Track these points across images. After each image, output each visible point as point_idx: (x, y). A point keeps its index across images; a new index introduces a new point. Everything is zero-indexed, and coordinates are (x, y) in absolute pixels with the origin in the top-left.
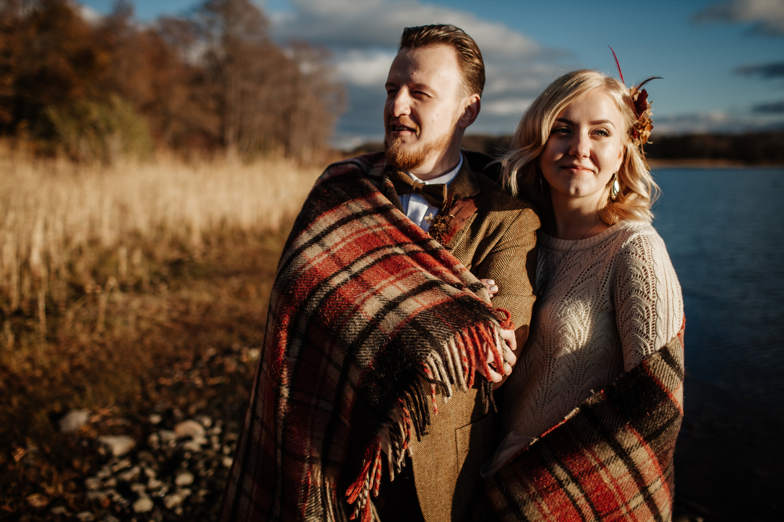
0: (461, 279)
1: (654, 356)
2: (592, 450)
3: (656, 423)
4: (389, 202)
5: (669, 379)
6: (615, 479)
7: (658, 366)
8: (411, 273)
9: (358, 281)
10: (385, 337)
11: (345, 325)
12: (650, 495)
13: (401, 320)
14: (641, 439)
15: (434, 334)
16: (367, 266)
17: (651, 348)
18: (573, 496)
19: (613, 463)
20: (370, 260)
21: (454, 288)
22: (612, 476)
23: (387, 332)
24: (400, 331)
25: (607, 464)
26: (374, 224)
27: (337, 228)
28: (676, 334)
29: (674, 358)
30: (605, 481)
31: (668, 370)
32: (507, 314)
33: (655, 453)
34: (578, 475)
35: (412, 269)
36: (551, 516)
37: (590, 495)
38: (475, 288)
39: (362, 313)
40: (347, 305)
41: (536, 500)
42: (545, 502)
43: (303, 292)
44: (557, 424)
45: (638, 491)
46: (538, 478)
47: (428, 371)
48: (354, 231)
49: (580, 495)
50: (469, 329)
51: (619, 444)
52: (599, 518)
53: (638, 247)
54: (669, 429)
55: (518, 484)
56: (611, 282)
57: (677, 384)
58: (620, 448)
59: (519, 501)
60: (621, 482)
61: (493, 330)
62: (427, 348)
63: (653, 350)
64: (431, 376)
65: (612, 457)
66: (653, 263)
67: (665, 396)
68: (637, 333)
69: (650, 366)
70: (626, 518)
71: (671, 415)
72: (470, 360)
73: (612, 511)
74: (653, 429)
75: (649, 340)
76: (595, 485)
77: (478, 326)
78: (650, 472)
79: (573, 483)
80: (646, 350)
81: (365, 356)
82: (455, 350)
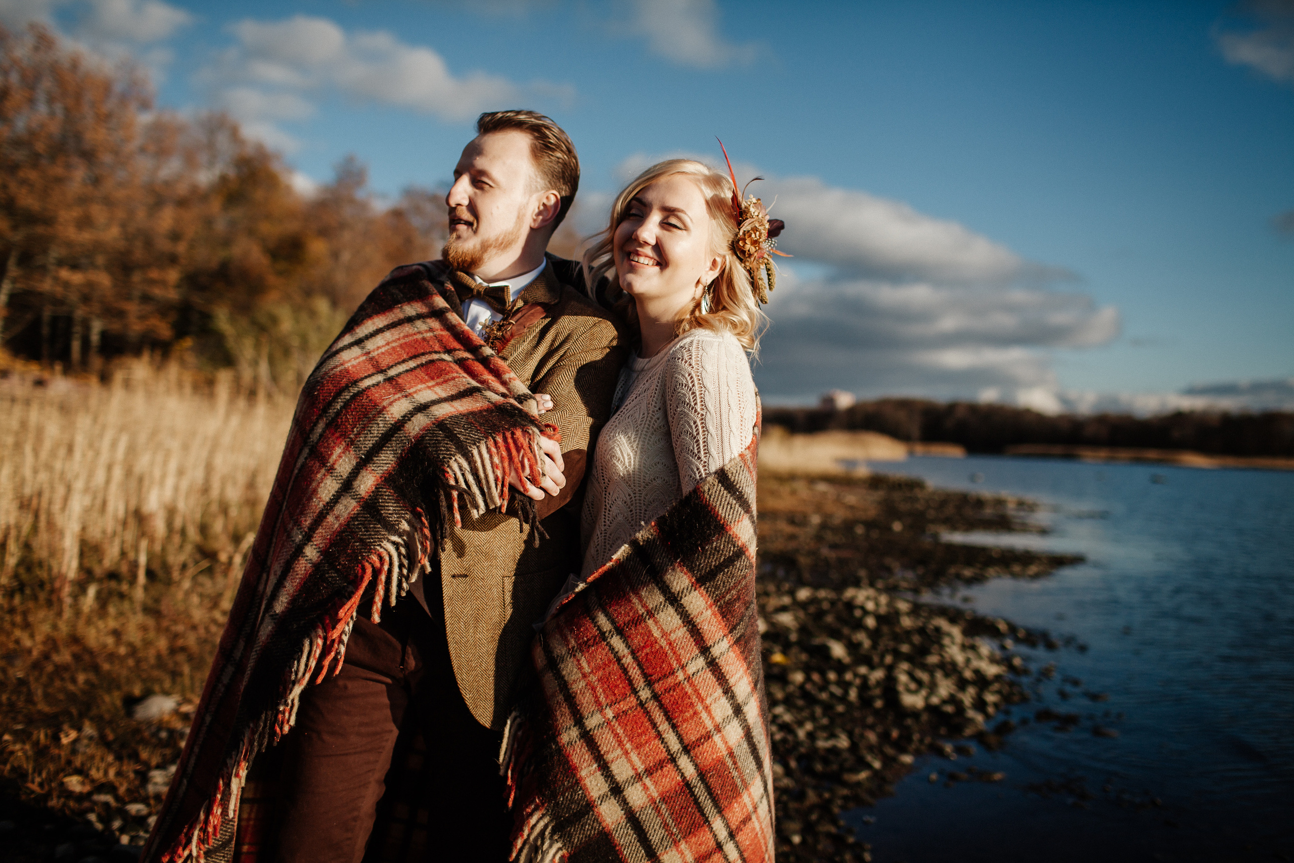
0: (508, 389)
1: (708, 479)
2: (639, 594)
3: (710, 561)
4: (447, 306)
6: (667, 633)
7: (714, 492)
8: (453, 379)
9: (392, 384)
10: (409, 440)
11: (368, 427)
12: (714, 660)
13: (429, 422)
14: (693, 580)
15: (462, 438)
16: (407, 370)
17: (705, 470)
18: (617, 652)
19: (662, 611)
21: (497, 397)
22: (662, 629)
23: (411, 434)
24: (425, 432)
25: (656, 613)
26: (426, 328)
27: (385, 331)
28: (737, 455)
29: (735, 484)
30: (655, 635)
31: (726, 497)
32: (554, 429)
33: (714, 601)
34: (622, 625)
35: (454, 375)
36: (591, 675)
37: (638, 652)
38: (523, 399)
39: (388, 414)
40: (374, 406)
41: (575, 656)
42: (585, 657)
43: (329, 393)
44: (604, 565)
45: (697, 652)
46: (578, 629)
47: (450, 476)
48: (402, 335)
49: (626, 651)
50: (504, 434)
51: (668, 587)
52: (649, 684)
53: (686, 351)
54: (728, 571)
55: (558, 636)
56: (663, 396)
57: (738, 515)
58: (670, 592)
59: (558, 656)
60: (674, 637)
61: (532, 437)
62: (451, 451)
63: (707, 472)
64: (452, 482)
65: (661, 603)
66: (701, 369)
67: (721, 528)
68: (688, 454)
69: (705, 491)
70: (684, 686)
71: (730, 553)
72: (504, 468)
73: (665, 675)
74: (706, 568)
75: (702, 461)
76: (643, 639)
77: (515, 431)
78: (710, 626)
79: (617, 635)
80: (699, 473)
81: (385, 460)
82: (486, 456)
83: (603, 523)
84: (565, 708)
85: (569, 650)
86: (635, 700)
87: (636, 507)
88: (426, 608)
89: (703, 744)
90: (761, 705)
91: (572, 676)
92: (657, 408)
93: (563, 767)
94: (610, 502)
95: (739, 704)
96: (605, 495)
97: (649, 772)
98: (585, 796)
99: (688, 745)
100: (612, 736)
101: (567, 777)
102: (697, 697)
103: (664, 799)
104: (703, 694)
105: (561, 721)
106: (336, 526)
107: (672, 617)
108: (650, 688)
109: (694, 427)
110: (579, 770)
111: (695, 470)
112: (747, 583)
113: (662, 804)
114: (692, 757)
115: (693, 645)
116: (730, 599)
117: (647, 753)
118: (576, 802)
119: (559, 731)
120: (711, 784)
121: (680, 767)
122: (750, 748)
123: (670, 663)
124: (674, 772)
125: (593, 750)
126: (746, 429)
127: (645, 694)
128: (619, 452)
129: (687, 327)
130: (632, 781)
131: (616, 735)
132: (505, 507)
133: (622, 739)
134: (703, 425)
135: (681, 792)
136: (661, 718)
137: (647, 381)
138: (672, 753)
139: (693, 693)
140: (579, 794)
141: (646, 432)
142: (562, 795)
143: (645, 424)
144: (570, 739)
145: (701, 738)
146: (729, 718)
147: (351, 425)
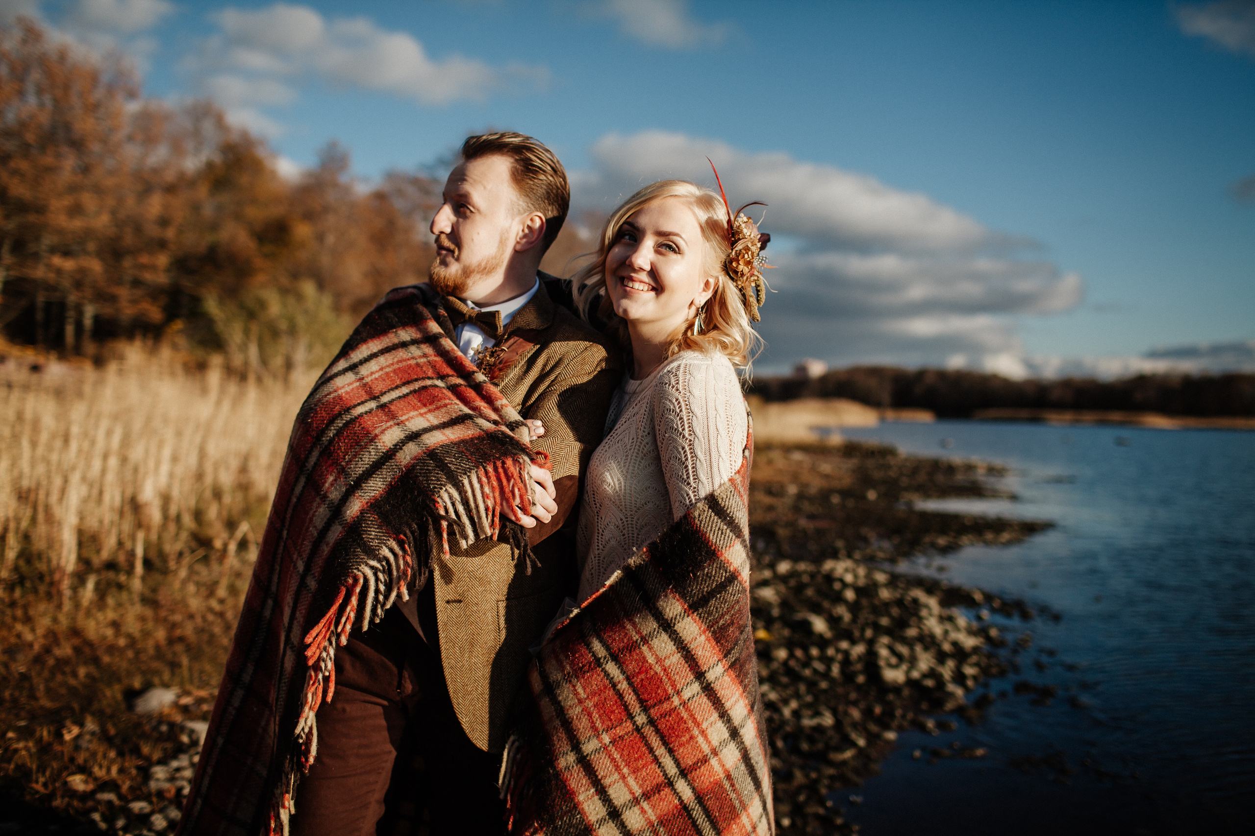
0: (500, 416)
1: (699, 505)
2: (633, 620)
3: (702, 587)
4: (442, 331)
6: (661, 659)
7: (704, 518)
8: (445, 405)
9: (384, 411)
10: (399, 468)
11: (360, 455)
12: (709, 685)
13: (420, 451)
14: (686, 607)
15: (453, 467)
16: (400, 396)
17: (695, 496)
18: (612, 678)
19: (656, 638)
20: (405, 390)
21: (488, 423)
22: (657, 655)
23: (403, 463)
24: (416, 462)
25: (650, 639)
26: (420, 354)
27: (378, 356)
28: (726, 480)
29: (725, 509)
30: (650, 661)
31: (717, 522)
32: (546, 457)
33: (708, 627)
34: (617, 651)
35: (447, 401)
36: (587, 701)
37: (633, 678)
38: (513, 426)
39: (380, 442)
40: (366, 434)
41: (570, 681)
42: (580, 683)
43: (322, 421)
44: (598, 590)
45: (692, 677)
46: (573, 655)
47: (440, 506)
48: (396, 360)
49: (621, 677)
50: (495, 463)
51: (661, 613)
52: (645, 709)
53: (673, 376)
54: (720, 597)
55: (554, 662)
56: (652, 420)
57: (729, 540)
58: (663, 618)
59: (554, 682)
60: (669, 663)
61: (522, 467)
62: (442, 481)
63: (697, 497)
64: (442, 512)
65: (655, 629)
66: (688, 394)
67: (712, 554)
68: (678, 479)
69: (695, 517)
70: (679, 711)
71: (721, 578)
72: (494, 498)
73: (661, 700)
74: (699, 594)
75: (691, 486)
76: (638, 666)
77: (506, 460)
78: (704, 652)
79: (612, 661)
80: (689, 499)
81: (373, 487)
82: (477, 486)
83: (597, 547)
84: (562, 733)
85: (565, 676)
86: (631, 725)
87: (628, 531)
88: (421, 633)
89: (700, 768)
90: (758, 726)
91: (568, 701)
92: (646, 433)
93: (561, 791)
94: (602, 527)
95: (735, 727)
96: (598, 519)
97: (647, 796)
98: (584, 820)
99: (685, 769)
100: (609, 760)
101: (565, 802)
102: (693, 722)
103: (662, 822)
104: (699, 719)
105: (558, 746)
107: (666, 644)
108: (646, 713)
109: (682, 452)
110: (577, 795)
111: (685, 496)
112: (740, 608)
113: (660, 827)
114: (689, 781)
115: (688, 670)
116: (724, 624)
117: (644, 777)
118: (574, 826)
119: (556, 756)
120: (709, 806)
121: (677, 791)
122: (747, 770)
123: (665, 689)
124: (671, 796)
125: (590, 774)
126: (736, 453)
127: (641, 719)
128: (609, 477)
129: (676, 349)
130: (630, 805)
131: (613, 760)
132: (497, 535)
133: (619, 764)
134: (692, 451)
135: (679, 815)
136: (657, 742)
137: (636, 405)
138: (669, 776)
139: (689, 717)
140: (577, 819)
141: (636, 457)
142: (560, 819)
143: (634, 449)
144: (567, 764)
145: (698, 762)
146: (726, 741)
147: (343, 453)
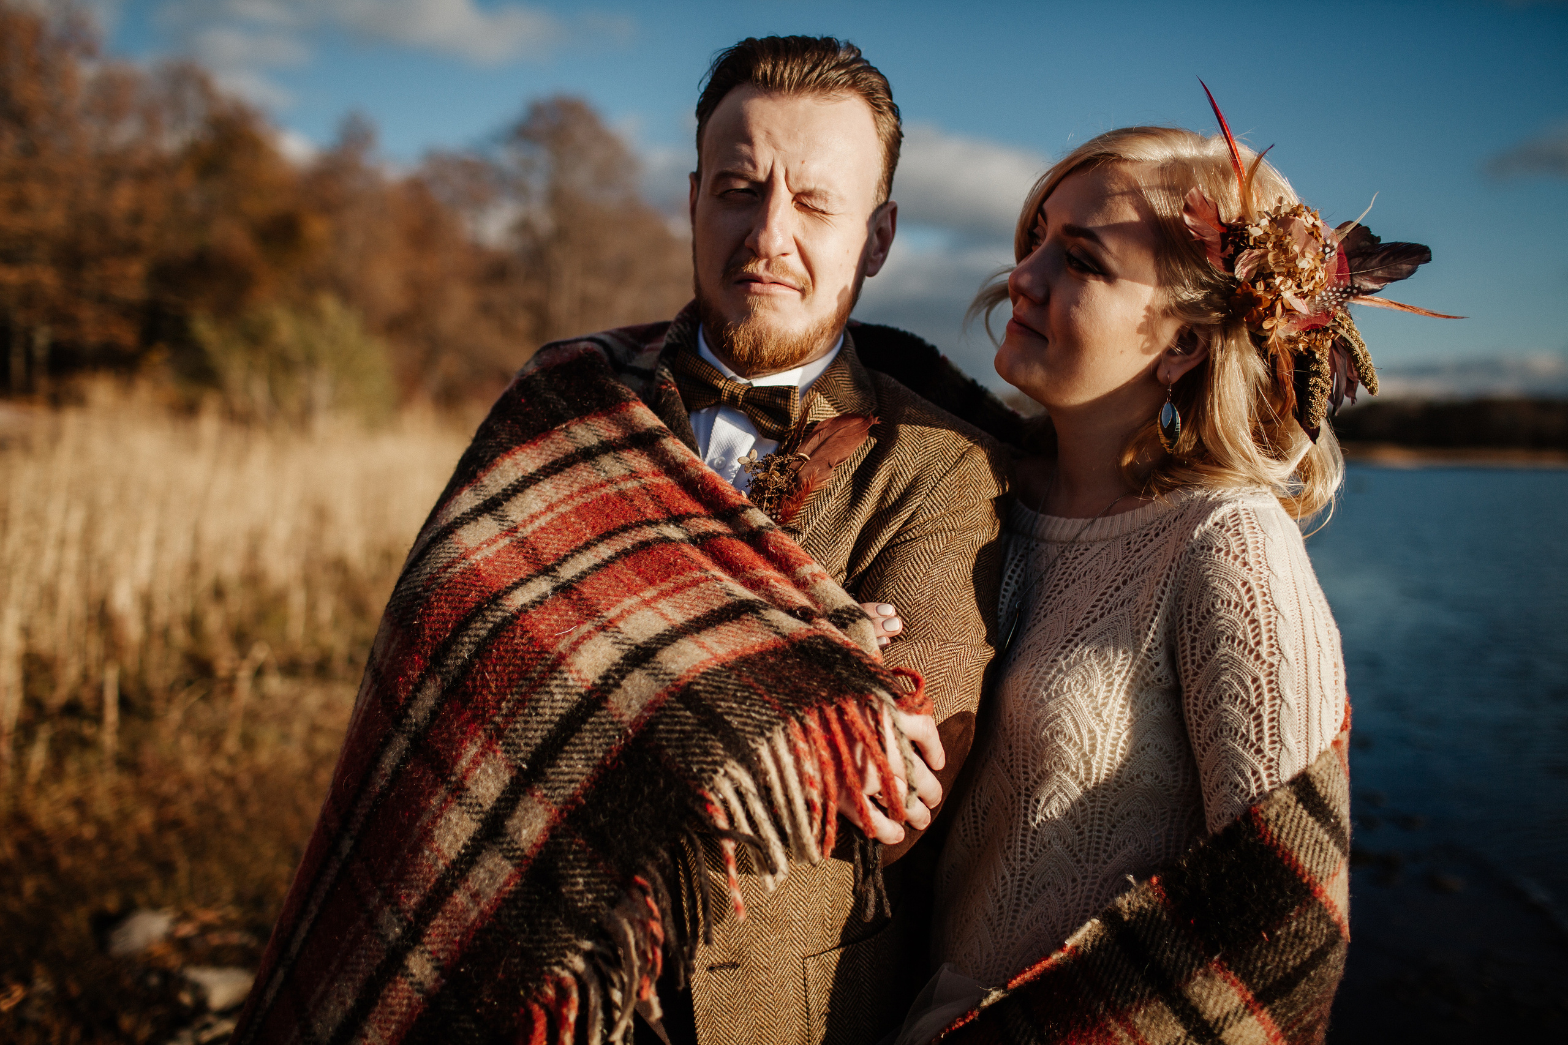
0: (812, 597)
1: (1277, 793)
2: (1128, 1020)
3: (1284, 958)
4: (662, 424)
5: (1314, 851)
7: (1288, 820)
8: (695, 583)
9: (569, 598)
10: (619, 730)
11: (531, 700)
13: (659, 690)
14: (1249, 996)
15: (735, 722)
16: (596, 565)
17: (1270, 775)
20: (605, 551)
21: (791, 619)
23: (625, 718)
24: (655, 714)
26: (623, 471)
27: (540, 480)
29: (1326, 802)
31: (1313, 829)
32: (917, 681)
33: (1282, 1030)
35: (697, 574)
38: (842, 618)
39: (571, 672)
40: (539, 653)
43: (443, 623)
44: (1047, 957)
47: (717, 811)
48: (576, 488)
50: (821, 711)
51: (1195, 1010)
54: (1316, 974)
57: (1333, 863)
58: (1200, 1020)
61: (880, 714)
62: (715, 755)
63: (1275, 779)
64: (722, 823)
65: (1179, 1038)
67: (1305, 893)
68: (1233, 740)
69: (1268, 820)
71: (1321, 939)
72: (824, 783)
74: (1276, 972)
75: (1264, 756)
77: (844, 705)
80: (1257, 783)
81: (568, 773)
82: (787, 759)
83: (1019, 856)
87: (1092, 825)
106: (473, 915)
111: (1249, 774)
116: (1309, 1022)
134: (1272, 685)
147: (494, 694)
